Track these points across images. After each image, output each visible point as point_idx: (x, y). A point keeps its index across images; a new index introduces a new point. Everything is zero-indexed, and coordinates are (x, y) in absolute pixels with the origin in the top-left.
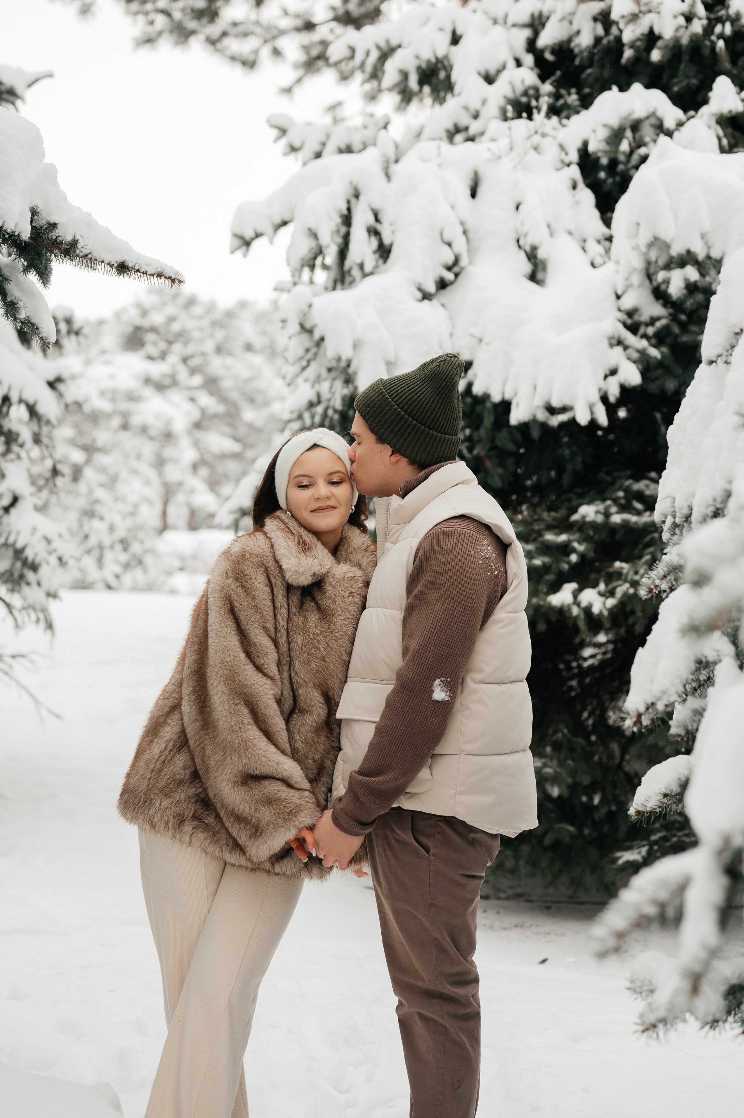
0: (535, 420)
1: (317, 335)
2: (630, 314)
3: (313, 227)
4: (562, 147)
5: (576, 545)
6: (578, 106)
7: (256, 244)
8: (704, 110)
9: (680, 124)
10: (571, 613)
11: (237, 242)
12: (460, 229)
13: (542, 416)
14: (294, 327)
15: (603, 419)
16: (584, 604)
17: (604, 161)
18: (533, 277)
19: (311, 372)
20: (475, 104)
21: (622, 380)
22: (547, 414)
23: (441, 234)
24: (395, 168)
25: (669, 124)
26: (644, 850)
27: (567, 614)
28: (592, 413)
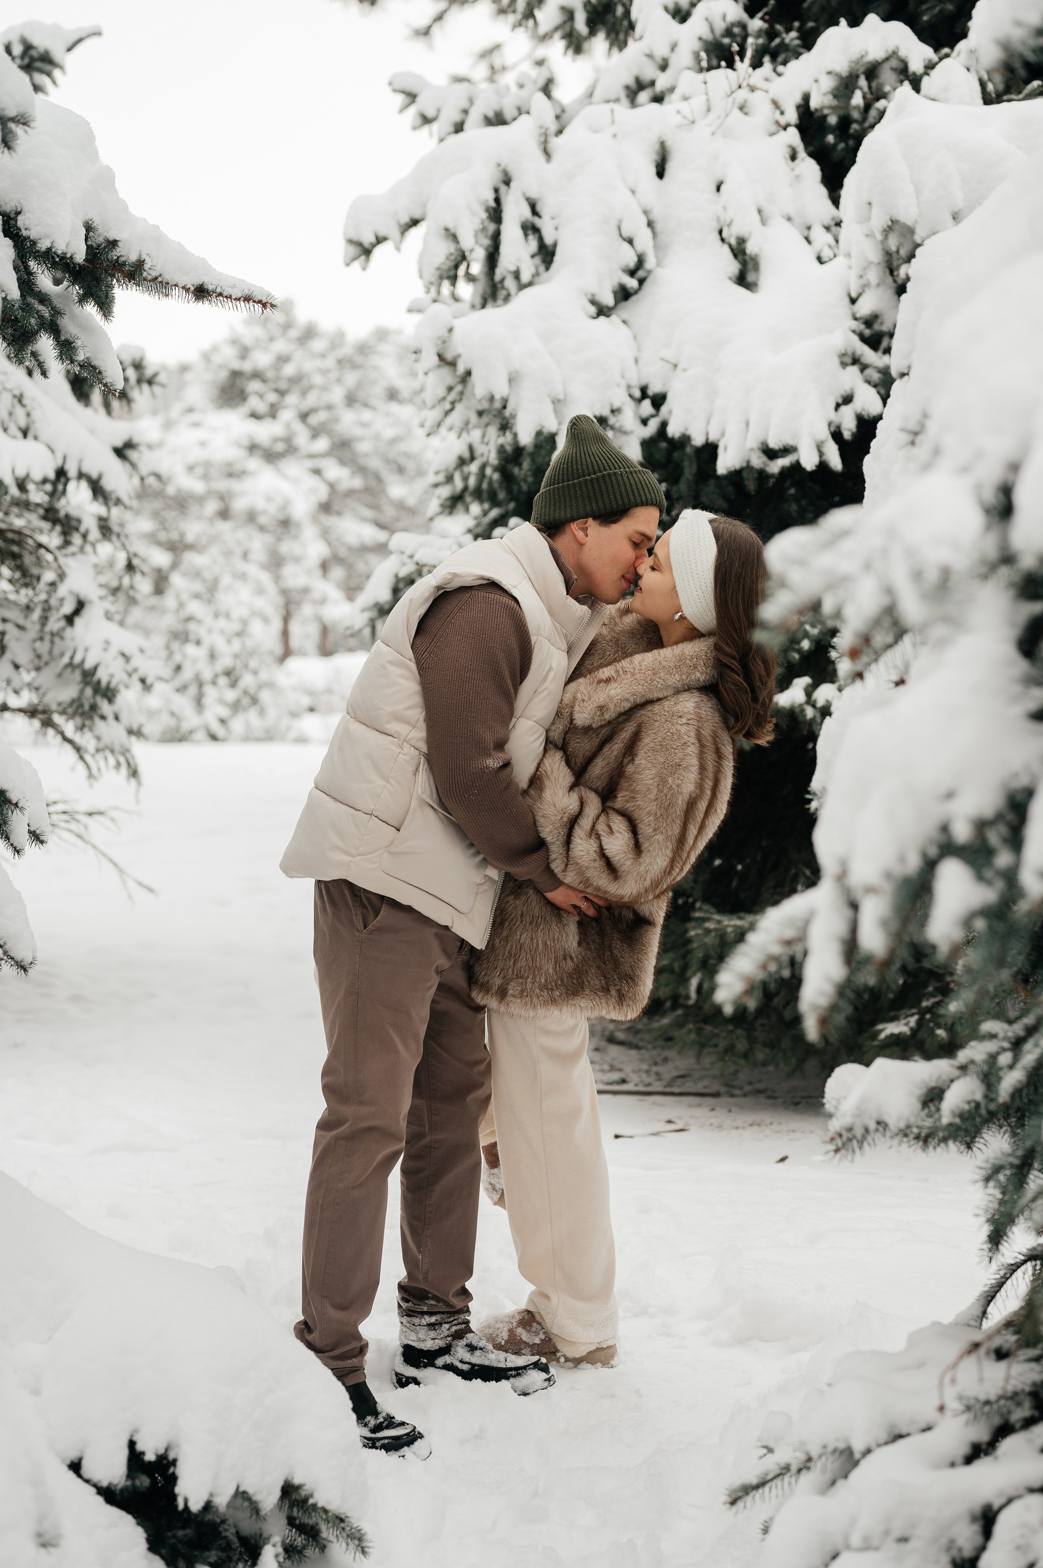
0: (748, 467)
1: (461, 369)
2: (869, 322)
3: (451, 226)
4: (776, 104)
5: (808, 627)
6: (799, 46)
7: (379, 252)
8: (962, 45)
9: (930, 67)
10: (805, 716)
11: (353, 250)
12: (644, 221)
13: (758, 461)
14: (430, 359)
15: (835, 462)
16: (820, 703)
17: (833, 120)
18: (742, 280)
19: (456, 418)
20: (661, 51)
21: (859, 410)
22: (765, 459)
23: (619, 229)
24: (556, 143)
25: (916, 66)
26: (913, 1021)
27: (800, 718)
28: (821, 454)
